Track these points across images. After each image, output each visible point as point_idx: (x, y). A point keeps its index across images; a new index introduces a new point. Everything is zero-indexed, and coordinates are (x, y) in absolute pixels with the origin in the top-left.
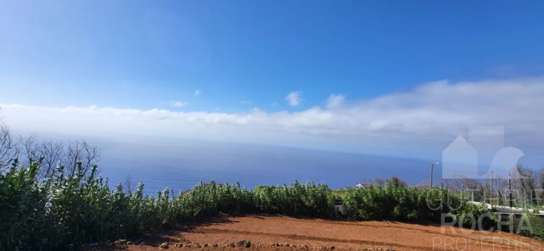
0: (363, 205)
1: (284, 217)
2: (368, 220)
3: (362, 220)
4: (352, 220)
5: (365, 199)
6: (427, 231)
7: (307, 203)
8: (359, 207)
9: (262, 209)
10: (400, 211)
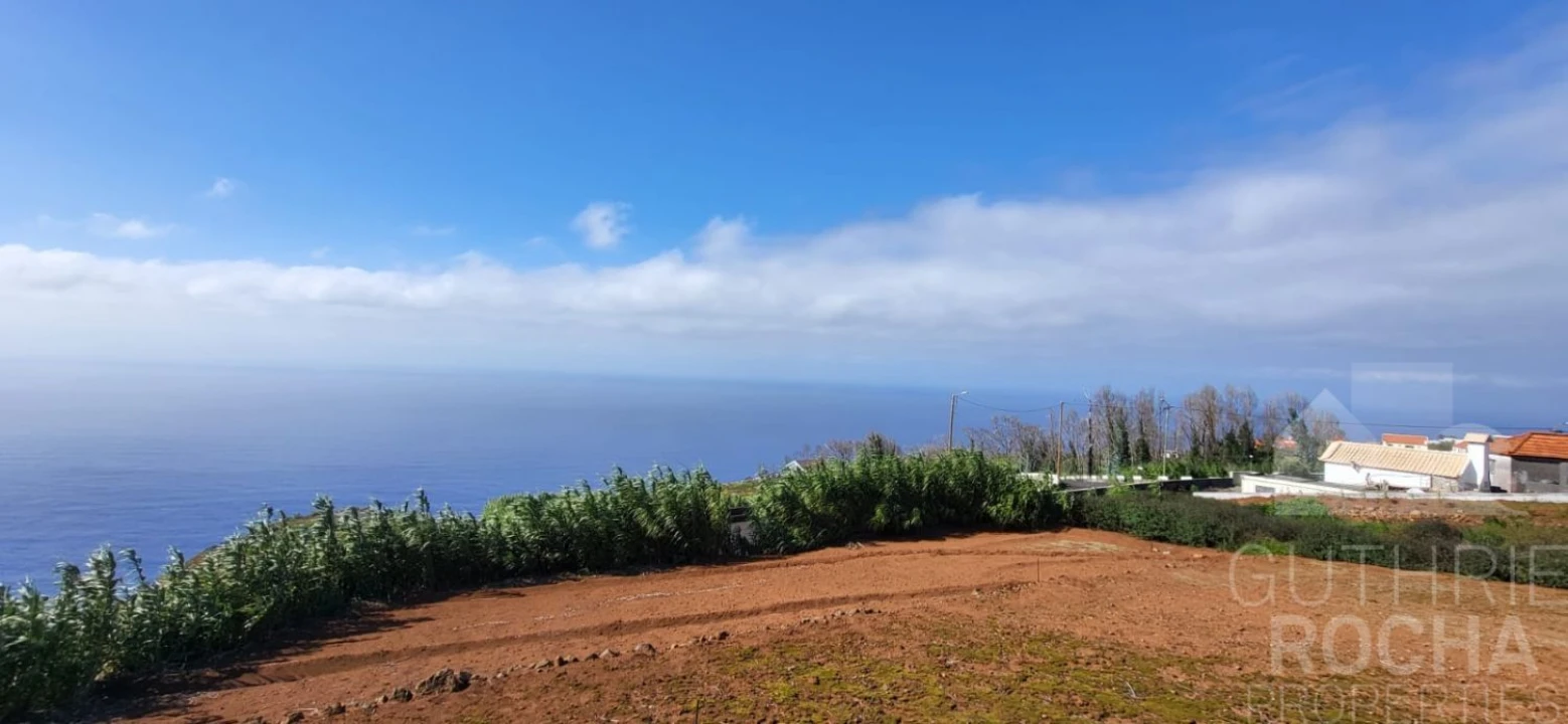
0: (800, 513)
2: (812, 549)
4: (774, 554)
5: (806, 498)
6: (941, 553)
7: (652, 530)
8: (791, 521)
9: (511, 567)
10: (887, 516)
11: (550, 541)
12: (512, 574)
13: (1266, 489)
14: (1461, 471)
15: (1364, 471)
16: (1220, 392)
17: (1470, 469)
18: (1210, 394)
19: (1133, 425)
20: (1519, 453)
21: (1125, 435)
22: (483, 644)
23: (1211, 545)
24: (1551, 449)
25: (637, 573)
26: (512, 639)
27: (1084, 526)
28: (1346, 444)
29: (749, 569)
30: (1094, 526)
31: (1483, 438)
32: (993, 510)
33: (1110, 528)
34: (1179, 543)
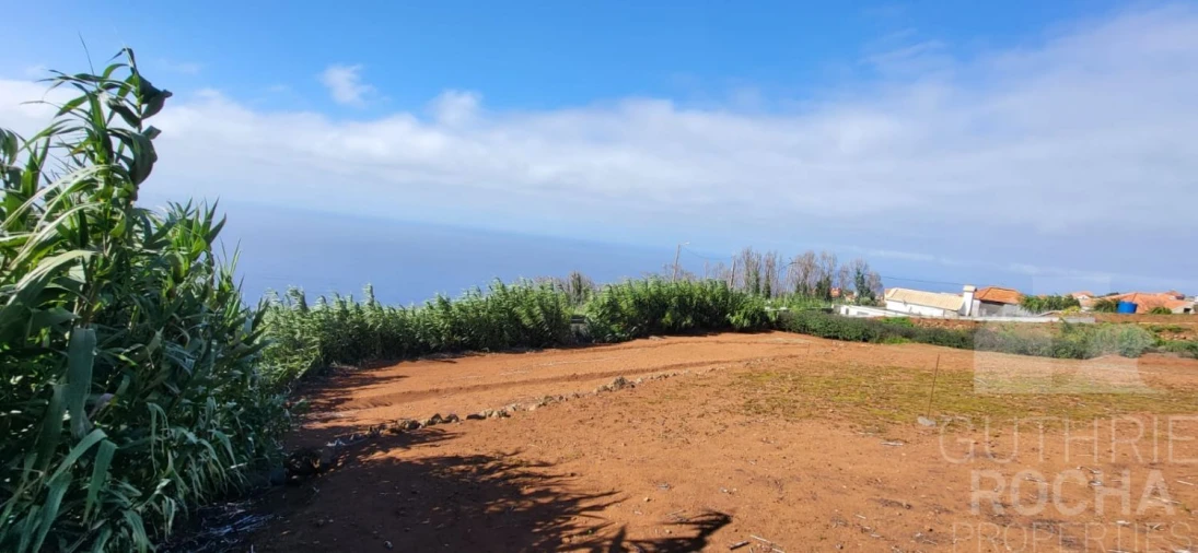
0: (619, 315)
1: (488, 356)
2: (628, 340)
3: (620, 341)
4: (604, 342)
5: (624, 305)
6: (718, 342)
7: (527, 321)
8: (613, 320)
9: (434, 345)
10: (672, 319)
11: (457, 327)
12: (436, 350)
13: (863, 313)
14: (959, 308)
15: (909, 306)
16: (818, 255)
17: (964, 307)
18: (811, 256)
19: (762, 275)
20: (985, 298)
21: (758, 280)
22: (497, 386)
23: (865, 340)
24: (1000, 296)
25: (523, 352)
26: (514, 383)
27: (784, 330)
28: (900, 290)
29: (595, 351)
30: (790, 330)
31: (972, 288)
32: (733, 320)
33: (799, 332)
34: (845, 339)
